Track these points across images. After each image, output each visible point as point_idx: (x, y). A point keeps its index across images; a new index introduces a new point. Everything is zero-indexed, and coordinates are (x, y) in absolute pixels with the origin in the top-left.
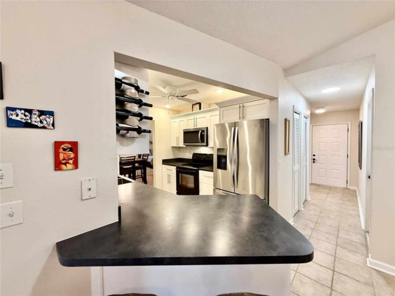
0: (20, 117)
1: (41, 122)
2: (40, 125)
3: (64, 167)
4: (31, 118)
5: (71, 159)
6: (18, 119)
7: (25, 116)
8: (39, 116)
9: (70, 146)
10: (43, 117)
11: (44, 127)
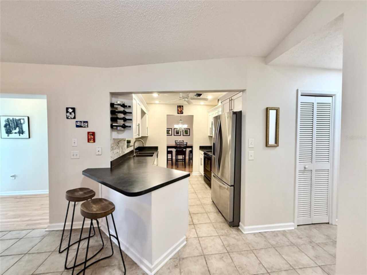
0: (79, 124)
1: (84, 125)
2: (84, 126)
3: (90, 141)
4: (81, 124)
5: (92, 138)
6: (78, 124)
7: (80, 123)
8: (83, 123)
9: (92, 133)
10: (84, 123)
11: (85, 127)
